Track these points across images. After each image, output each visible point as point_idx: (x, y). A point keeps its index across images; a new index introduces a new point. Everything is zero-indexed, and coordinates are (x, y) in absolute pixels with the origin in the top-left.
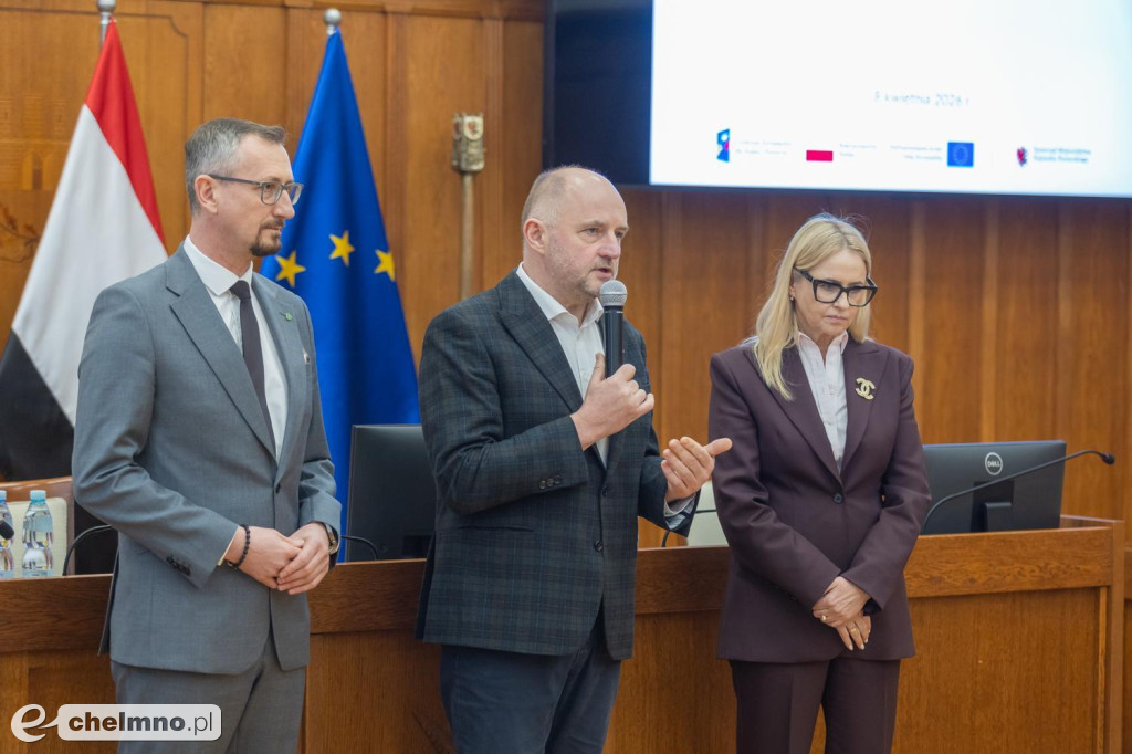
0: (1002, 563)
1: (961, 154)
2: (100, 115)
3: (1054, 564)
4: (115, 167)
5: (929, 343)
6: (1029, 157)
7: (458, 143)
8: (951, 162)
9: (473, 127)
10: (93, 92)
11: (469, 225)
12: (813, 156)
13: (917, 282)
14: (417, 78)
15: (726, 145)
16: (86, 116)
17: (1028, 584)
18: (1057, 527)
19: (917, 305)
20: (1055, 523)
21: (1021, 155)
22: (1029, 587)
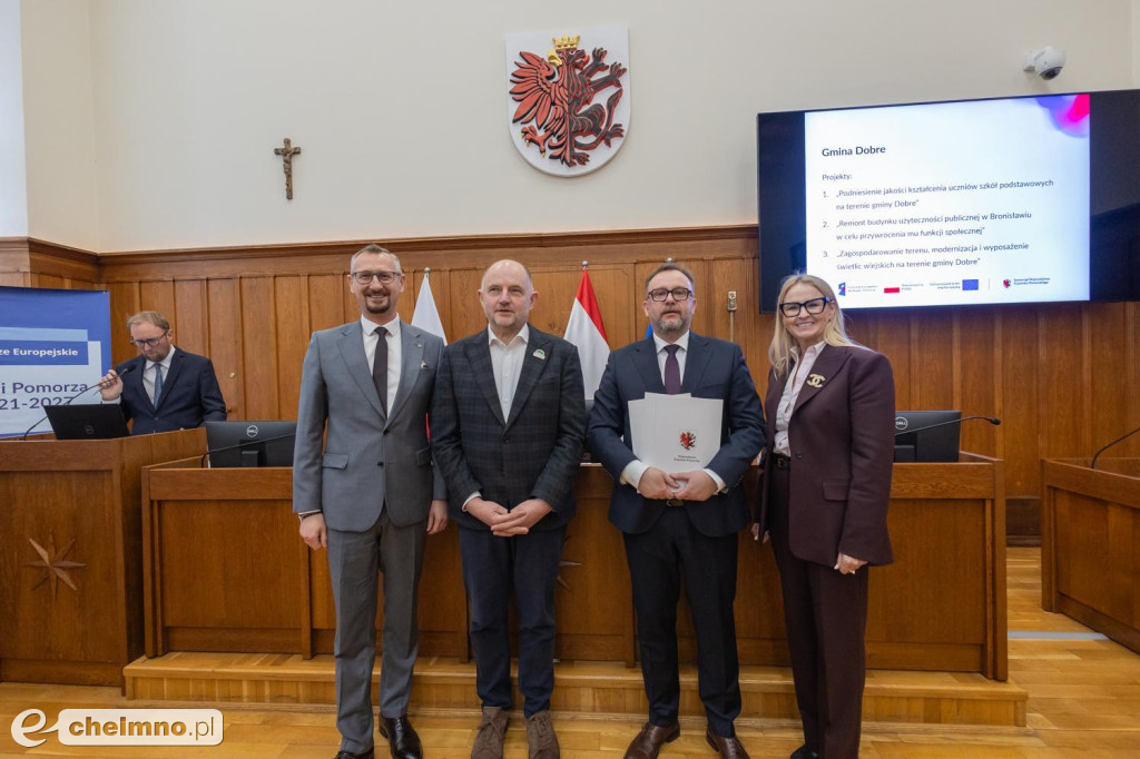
0: (900, 481)
1: (971, 285)
2: (581, 300)
3: (945, 484)
4: (586, 316)
5: (964, 367)
6: (1012, 283)
7: (728, 301)
8: (964, 289)
9: (732, 295)
10: (578, 293)
11: (732, 333)
12: (888, 291)
13: (956, 344)
14: (716, 280)
15: (844, 289)
16: (576, 301)
17: (921, 494)
18: (957, 461)
19: (956, 353)
20: (956, 458)
21: (1007, 284)
22: (922, 496)
